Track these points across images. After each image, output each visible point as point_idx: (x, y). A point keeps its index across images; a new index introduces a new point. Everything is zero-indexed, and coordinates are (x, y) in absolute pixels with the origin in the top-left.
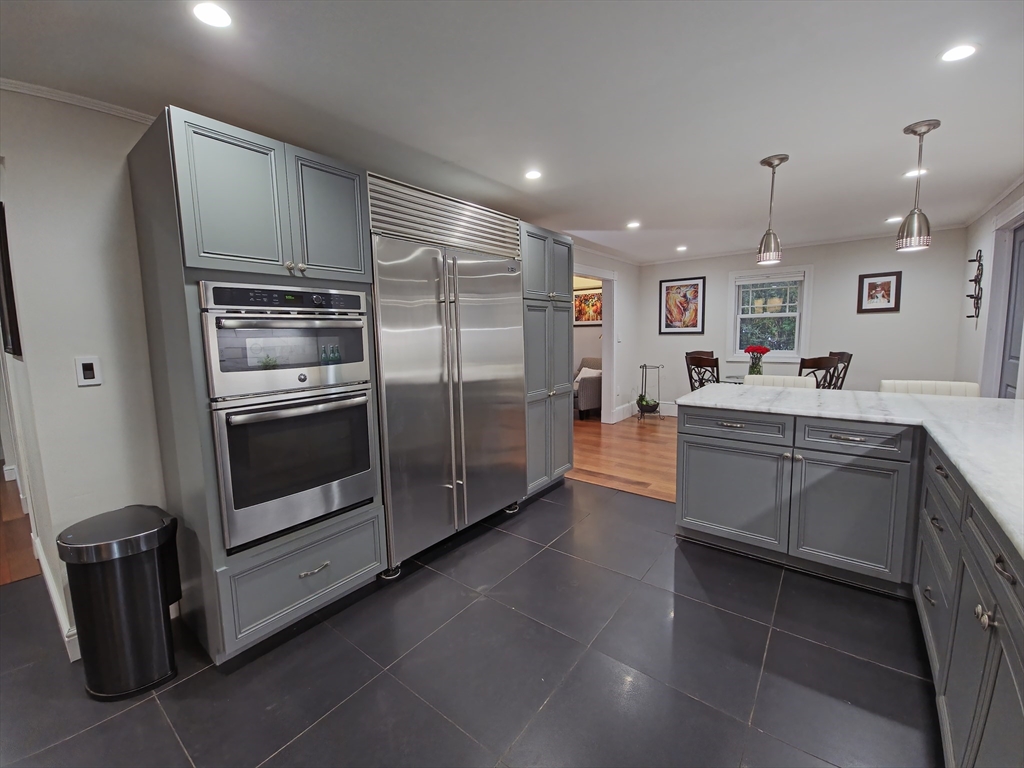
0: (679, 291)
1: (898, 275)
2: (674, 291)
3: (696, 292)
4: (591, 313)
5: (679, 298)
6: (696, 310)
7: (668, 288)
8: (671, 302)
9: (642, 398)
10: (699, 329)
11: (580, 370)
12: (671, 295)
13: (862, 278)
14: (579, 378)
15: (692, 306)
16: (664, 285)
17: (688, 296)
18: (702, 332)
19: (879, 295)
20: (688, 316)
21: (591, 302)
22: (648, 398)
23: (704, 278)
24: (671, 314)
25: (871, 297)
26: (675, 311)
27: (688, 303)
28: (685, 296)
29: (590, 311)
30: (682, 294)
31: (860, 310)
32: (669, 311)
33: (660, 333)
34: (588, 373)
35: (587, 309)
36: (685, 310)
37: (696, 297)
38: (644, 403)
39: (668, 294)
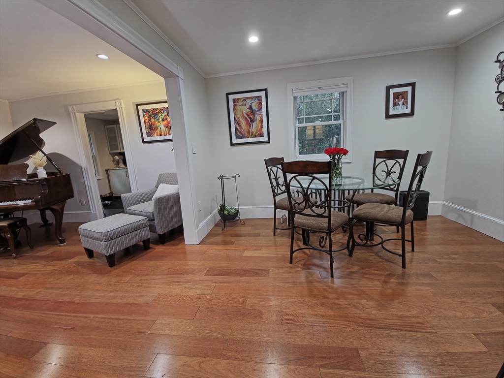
0: (244, 102)
1: (413, 85)
2: (241, 103)
3: (260, 103)
4: (162, 127)
5: (246, 110)
6: (262, 121)
7: (234, 100)
8: (239, 114)
9: (223, 207)
10: (265, 138)
11: (157, 187)
12: (238, 108)
13: (388, 88)
14: (154, 197)
15: (258, 117)
16: (231, 97)
17: (254, 108)
18: (269, 141)
19: (401, 103)
20: (255, 127)
21: (161, 117)
22: (228, 207)
23: (266, 90)
24: (240, 126)
25: (395, 105)
26: (243, 123)
27: (254, 115)
28: (251, 108)
29: (161, 126)
30: (248, 106)
31: (388, 116)
32: (237, 122)
33: (232, 144)
34: (165, 190)
35: (158, 124)
36: (252, 121)
37: (260, 109)
38: (226, 213)
39: (235, 106)
